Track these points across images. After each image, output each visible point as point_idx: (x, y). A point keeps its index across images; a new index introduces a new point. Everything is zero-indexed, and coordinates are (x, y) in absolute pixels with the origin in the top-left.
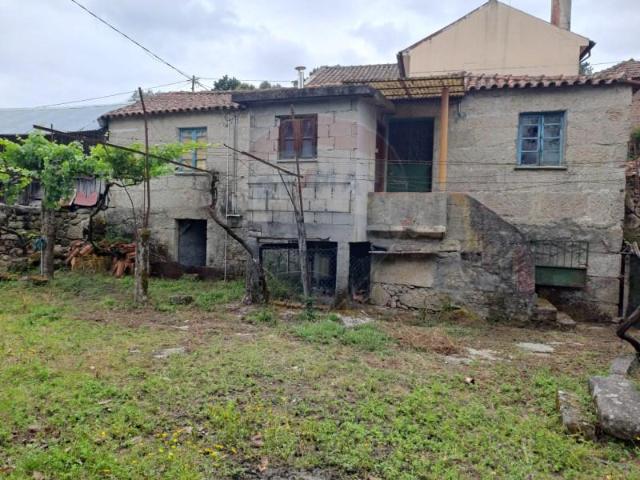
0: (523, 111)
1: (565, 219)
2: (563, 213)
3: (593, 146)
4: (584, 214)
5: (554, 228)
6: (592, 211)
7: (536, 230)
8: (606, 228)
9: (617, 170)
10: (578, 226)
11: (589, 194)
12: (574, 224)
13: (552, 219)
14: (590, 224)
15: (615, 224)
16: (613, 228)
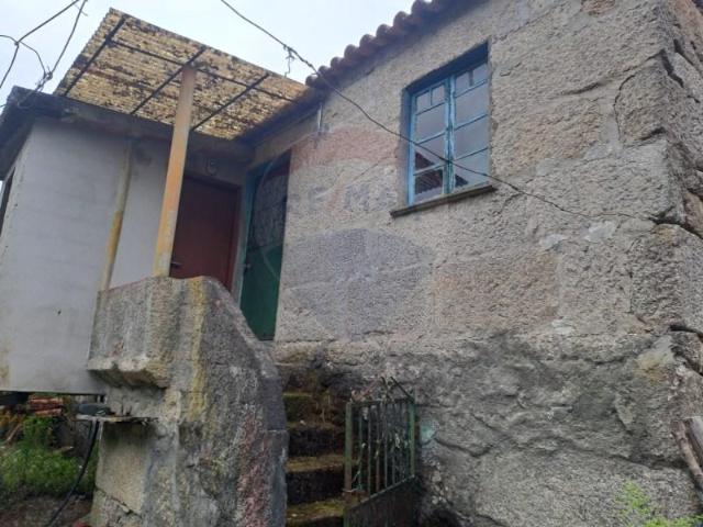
0: (409, 80)
1: (501, 334)
2: (495, 317)
3: (555, 104)
4: (551, 313)
5: (474, 361)
6: (574, 302)
7: (435, 371)
8: (621, 360)
9: (633, 154)
10: (534, 356)
11: (556, 248)
12: (525, 351)
13: (468, 335)
14: (568, 347)
15: (650, 345)
16: (645, 360)
